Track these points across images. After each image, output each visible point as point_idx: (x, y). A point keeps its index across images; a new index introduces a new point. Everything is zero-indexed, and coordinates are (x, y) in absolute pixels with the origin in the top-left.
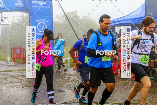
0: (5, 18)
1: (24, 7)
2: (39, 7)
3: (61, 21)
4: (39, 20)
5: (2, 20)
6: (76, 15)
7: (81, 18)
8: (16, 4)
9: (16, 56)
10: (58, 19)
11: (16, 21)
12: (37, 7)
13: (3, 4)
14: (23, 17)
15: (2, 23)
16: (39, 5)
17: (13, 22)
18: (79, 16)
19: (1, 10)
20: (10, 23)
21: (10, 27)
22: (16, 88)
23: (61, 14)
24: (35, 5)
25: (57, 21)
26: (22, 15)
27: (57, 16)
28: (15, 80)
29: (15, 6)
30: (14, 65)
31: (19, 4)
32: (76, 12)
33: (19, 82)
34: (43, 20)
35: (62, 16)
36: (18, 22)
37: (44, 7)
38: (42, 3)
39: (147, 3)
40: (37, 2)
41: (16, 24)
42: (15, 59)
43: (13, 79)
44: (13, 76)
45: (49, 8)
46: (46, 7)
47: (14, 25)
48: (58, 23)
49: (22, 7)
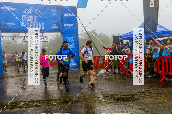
0: (45, 37)
1: (58, 29)
2: (69, 28)
3: (84, 37)
4: (69, 37)
5: (43, 39)
6: (95, 32)
7: (98, 34)
8: (53, 27)
9: (53, 63)
10: (82, 36)
11: (53, 39)
12: (67, 28)
13: (44, 27)
14: (57, 36)
15: (43, 40)
16: (68, 27)
17: (51, 40)
18: (97, 34)
19: (43, 32)
20: (49, 40)
21: (48, 43)
22: (54, 85)
23: (84, 32)
24: (66, 27)
25: (81, 37)
26: (57, 34)
27: (81, 34)
28: (53, 79)
29: (52, 28)
30: (52, 69)
31: (55, 27)
32: (95, 30)
33: (55, 81)
34: (71, 37)
35: (85, 34)
36: (54, 39)
37: (72, 28)
38: (70, 25)
39: (145, 23)
40: (67, 25)
41: (53, 40)
42: (53, 65)
43: (51, 79)
44: (51, 77)
45: (75, 29)
46: (73, 28)
47: (52, 41)
48: (82, 39)
49: (56, 29)
